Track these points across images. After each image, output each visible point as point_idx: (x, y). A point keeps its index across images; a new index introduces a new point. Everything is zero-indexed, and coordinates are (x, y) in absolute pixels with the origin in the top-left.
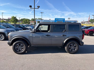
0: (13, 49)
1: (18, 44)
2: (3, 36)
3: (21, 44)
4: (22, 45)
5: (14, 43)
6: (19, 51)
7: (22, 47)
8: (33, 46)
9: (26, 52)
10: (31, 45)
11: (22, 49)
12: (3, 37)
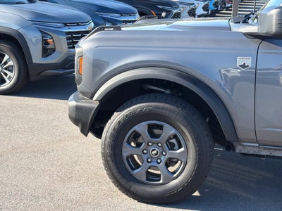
0: (104, 155)
1: (142, 128)
2: (11, 63)
3: (161, 127)
4: (169, 131)
5: (117, 117)
6: (144, 179)
7: (170, 154)
8: (251, 148)
9: (197, 194)
10: (238, 140)
11: (167, 165)
12: (10, 69)
